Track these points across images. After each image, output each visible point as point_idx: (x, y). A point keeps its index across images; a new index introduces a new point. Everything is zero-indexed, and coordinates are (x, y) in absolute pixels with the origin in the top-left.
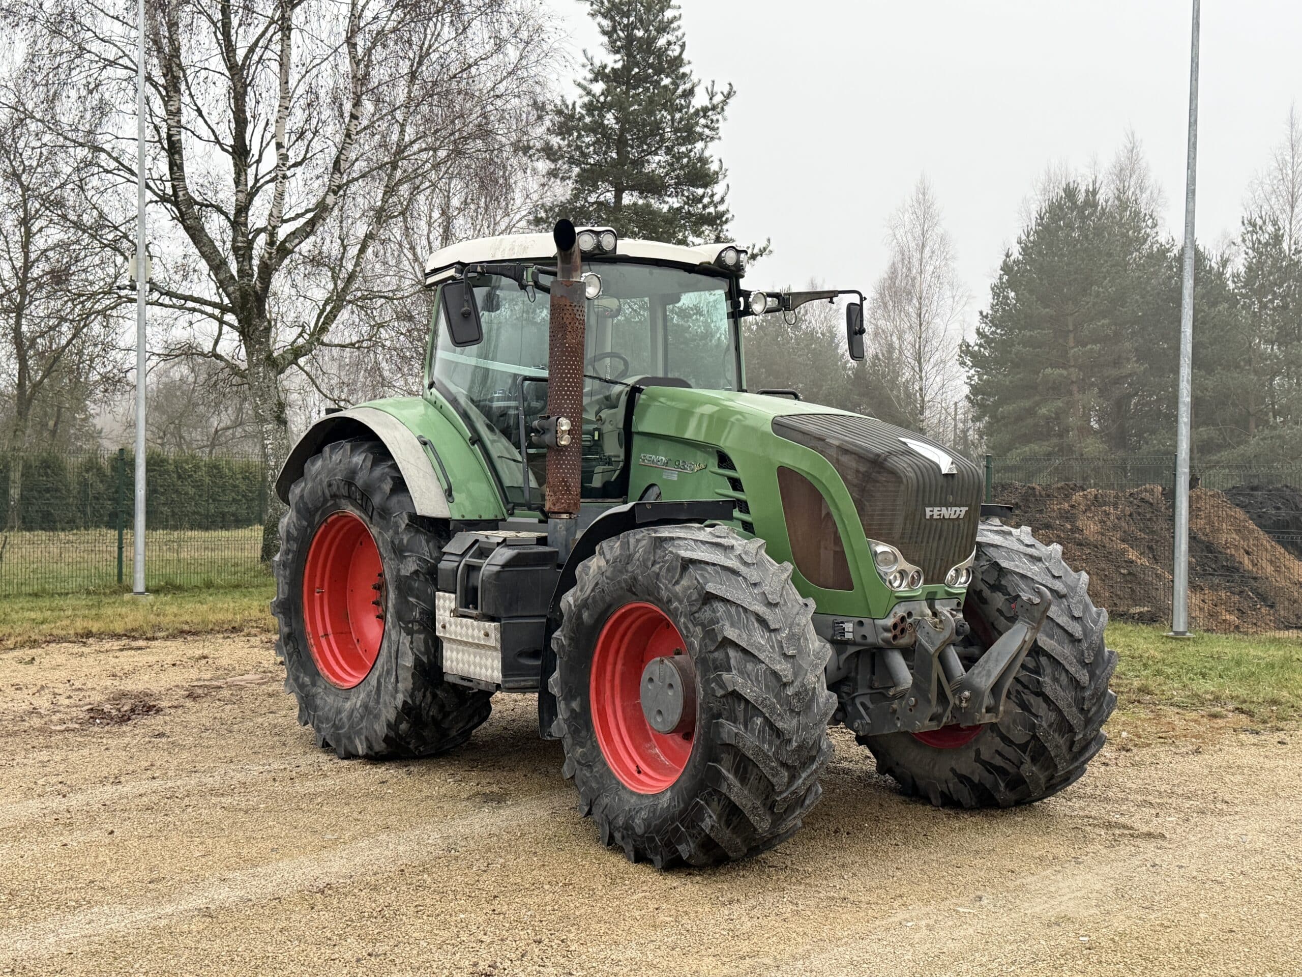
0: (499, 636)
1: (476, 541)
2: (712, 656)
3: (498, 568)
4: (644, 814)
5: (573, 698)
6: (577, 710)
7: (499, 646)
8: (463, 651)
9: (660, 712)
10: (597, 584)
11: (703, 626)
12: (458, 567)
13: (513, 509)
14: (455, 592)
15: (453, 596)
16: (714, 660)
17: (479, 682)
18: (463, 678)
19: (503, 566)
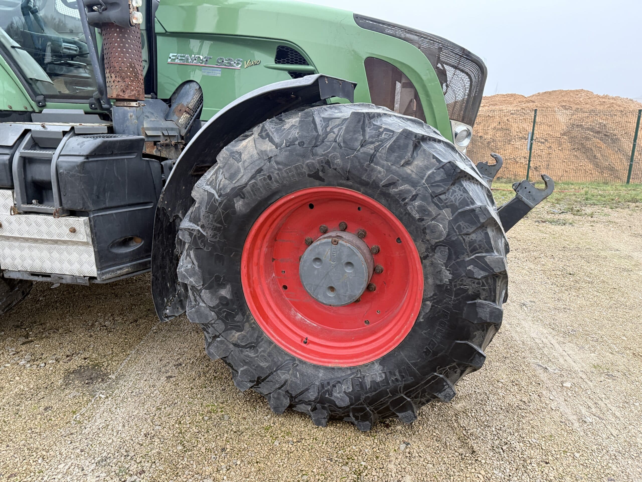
0: (89, 230)
1: (26, 131)
2: (467, 239)
3: (81, 159)
4: (347, 387)
5: (222, 285)
6: (228, 297)
7: (90, 240)
8: (29, 247)
9: (332, 289)
10: (260, 171)
11: (453, 208)
12: (11, 160)
13: (45, 101)
14: (12, 188)
15: (9, 192)
16: (471, 243)
17: (61, 277)
18: (33, 274)
19: (87, 157)
